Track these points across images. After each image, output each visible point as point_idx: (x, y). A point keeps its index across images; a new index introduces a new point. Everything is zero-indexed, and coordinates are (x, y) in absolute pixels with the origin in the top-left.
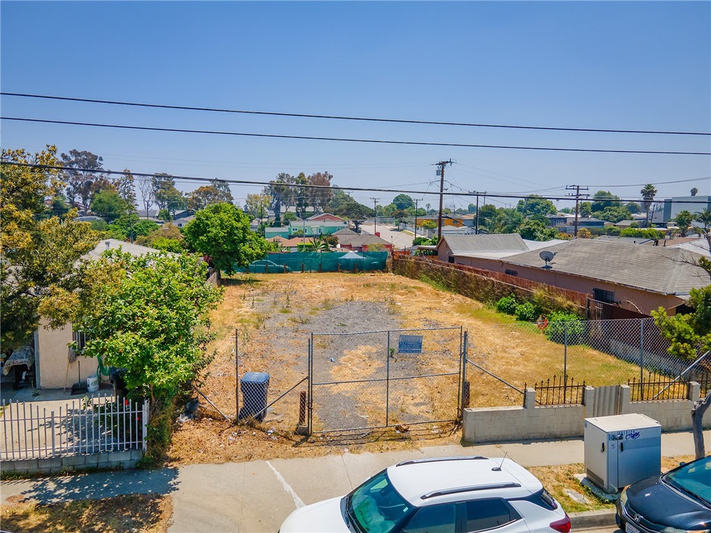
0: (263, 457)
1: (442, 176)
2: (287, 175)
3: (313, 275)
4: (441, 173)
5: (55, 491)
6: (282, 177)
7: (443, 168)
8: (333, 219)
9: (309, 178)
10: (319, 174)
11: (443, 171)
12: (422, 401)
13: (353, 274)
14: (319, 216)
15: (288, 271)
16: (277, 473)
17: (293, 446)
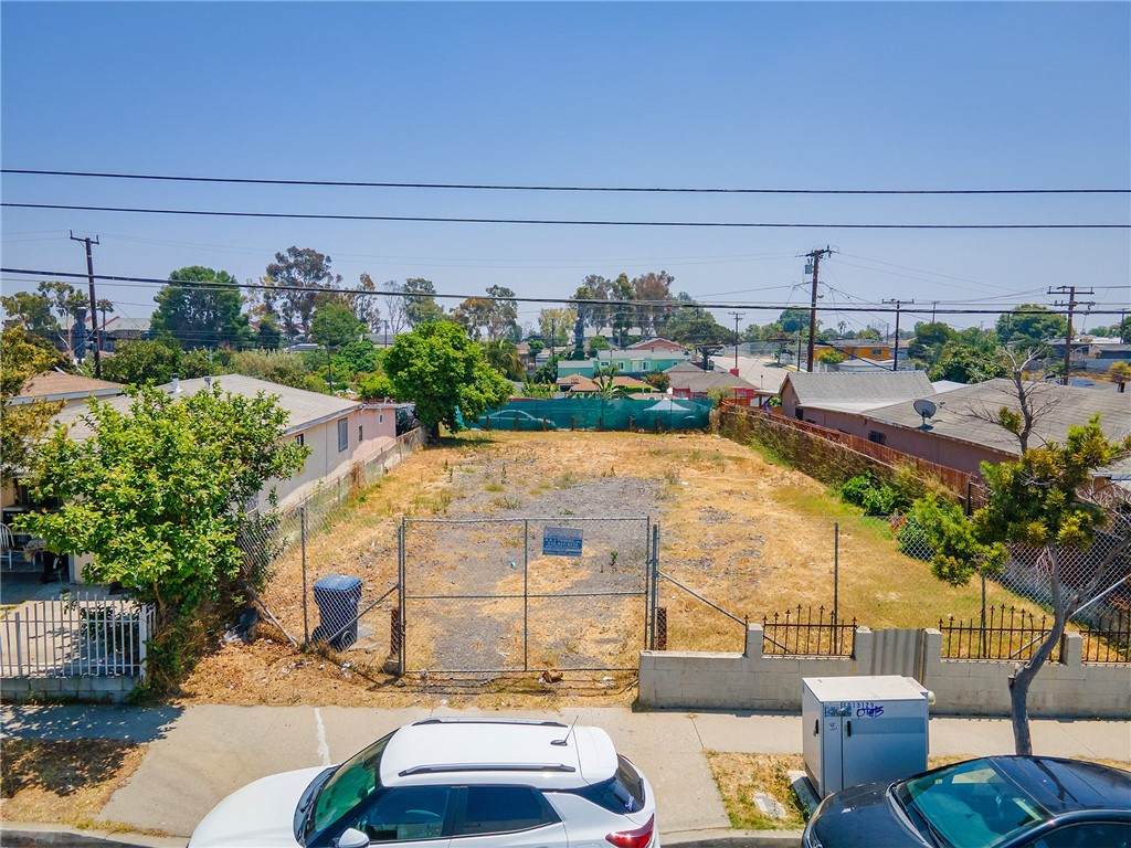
0: (315, 702)
1: (816, 275)
2: (599, 278)
3: (588, 434)
4: (813, 269)
5: (9, 723)
6: (591, 281)
7: (816, 262)
8: (669, 347)
9: (634, 282)
10: (652, 275)
11: (816, 266)
12: (615, 636)
13: (654, 436)
14: (647, 342)
15: (549, 428)
16: (321, 727)
17: (370, 689)
